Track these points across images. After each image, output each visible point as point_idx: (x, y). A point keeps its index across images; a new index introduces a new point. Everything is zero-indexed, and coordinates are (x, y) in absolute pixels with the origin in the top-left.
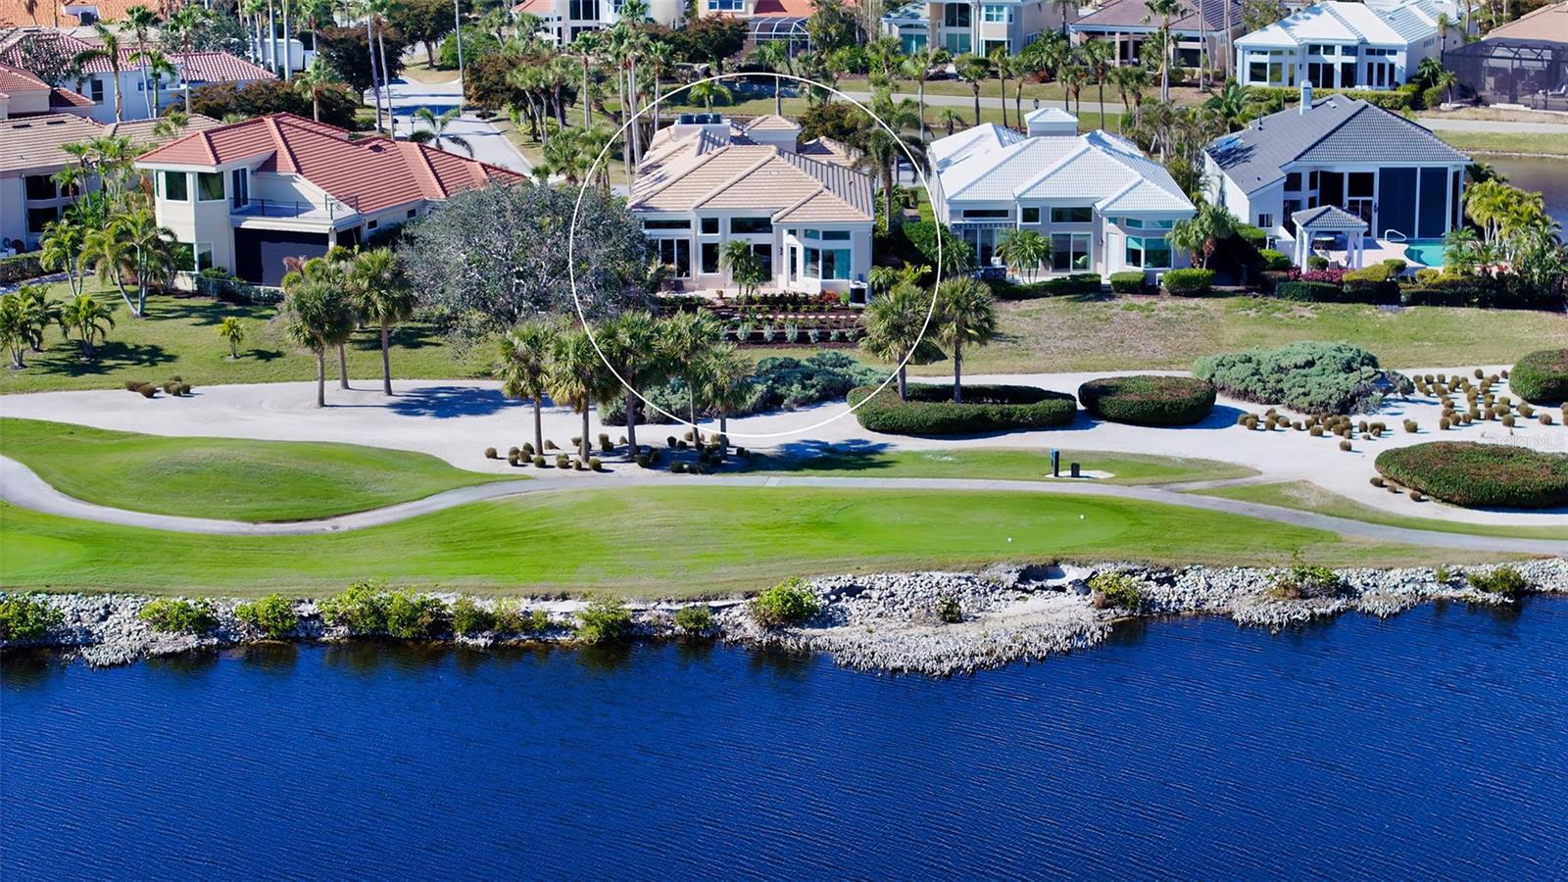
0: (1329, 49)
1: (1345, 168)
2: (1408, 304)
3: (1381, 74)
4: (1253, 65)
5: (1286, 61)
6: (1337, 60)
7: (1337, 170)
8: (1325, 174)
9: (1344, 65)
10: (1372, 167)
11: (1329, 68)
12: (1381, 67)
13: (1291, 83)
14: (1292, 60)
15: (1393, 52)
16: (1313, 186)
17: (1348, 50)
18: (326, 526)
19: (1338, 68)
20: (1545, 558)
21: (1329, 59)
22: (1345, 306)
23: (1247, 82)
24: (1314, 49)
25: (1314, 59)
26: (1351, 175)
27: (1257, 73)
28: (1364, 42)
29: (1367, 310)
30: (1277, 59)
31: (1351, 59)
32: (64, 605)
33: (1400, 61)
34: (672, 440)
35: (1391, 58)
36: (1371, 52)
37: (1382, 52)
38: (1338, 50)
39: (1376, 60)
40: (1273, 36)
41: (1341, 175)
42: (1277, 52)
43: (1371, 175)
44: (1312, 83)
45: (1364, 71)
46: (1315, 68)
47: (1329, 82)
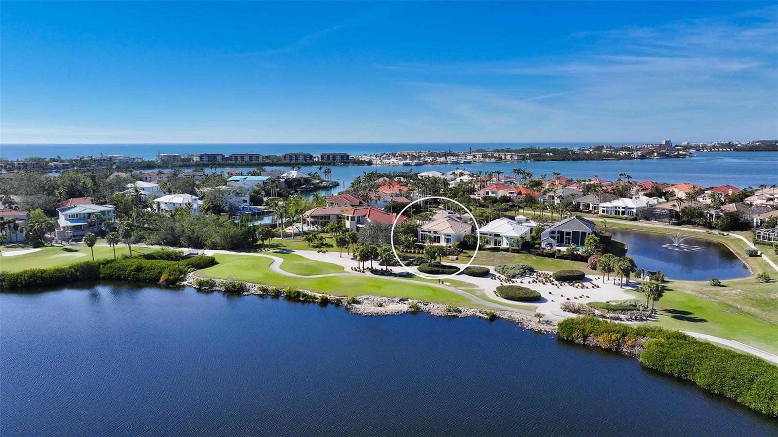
0: (619, 208)
1: (565, 230)
2: (556, 258)
3: (631, 213)
4: (603, 210)
5: (610, 210)
6: (621, 210)
7: (563, 231)
8: (561, 232)
9: (622, 211)
10: (571, 231)
11: (619, 211)
12: (631, 212)
13: (611, 214)
14: (611, 209)
15: (633, 209)
16: (558, 233)
17: (623, 208)
18: (307, 277)
19: (621, 212)
20: (506, 311)
21: (619, 210)
22: (542, 257)
23: (602, 213)
24: (616, 207)
25: (616, 209)
26: (566, 232)
27: (603, 211)
28: (627, 207)
29: (547, 259)
30: (608, 209)
31: (624, 210)
32: (248, 284)
33: (634, 211)
34: (382, 269)
35: (633, 210)
36: (628, 209)
37: (631, 209)
38: (621, 208)
39: (630, 210)
40: (608, 204)
41: (564, 232)
42: (607, 208)
43: (570, 232)
44: (616, 214)
45: (626, 213)
46: (616, 211)
47: (619, 215)
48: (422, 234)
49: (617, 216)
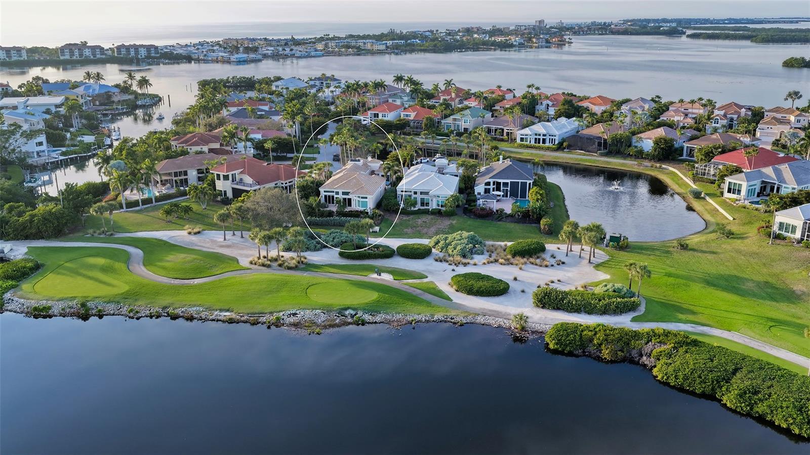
0: (540, 135)
3: (552, 141)
4: (521, 138)
6: (541, 137)
9: (543, 139)
10: (508, 181)
11: (539, 139)
12: (552, 139)
13: (530, 142)
14: (530, 137)
15: (555, 136)
16: (494, 184)
17: (544, 135)
19: (541, 139)
21: (539, 137)
23: (519, 142)
24: (536, 134)
25: (536, 137)
27: (522, 139)
28: (549, 133)
30: (526, 137)
31: (544, 137)
33: (557, 138)
36: (550, 135)
37: (553, 136)
38: (542, 135)
39: (551, 137)
40: (526, 131)
41: (500, 183)
42: (526, 135)
43: (508, 183)
44: (535, 143)
45: (547, 141)
46: (536, 139)
47: (539, 143)
48: (326, 196)
49: (537, 145)
